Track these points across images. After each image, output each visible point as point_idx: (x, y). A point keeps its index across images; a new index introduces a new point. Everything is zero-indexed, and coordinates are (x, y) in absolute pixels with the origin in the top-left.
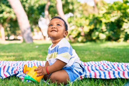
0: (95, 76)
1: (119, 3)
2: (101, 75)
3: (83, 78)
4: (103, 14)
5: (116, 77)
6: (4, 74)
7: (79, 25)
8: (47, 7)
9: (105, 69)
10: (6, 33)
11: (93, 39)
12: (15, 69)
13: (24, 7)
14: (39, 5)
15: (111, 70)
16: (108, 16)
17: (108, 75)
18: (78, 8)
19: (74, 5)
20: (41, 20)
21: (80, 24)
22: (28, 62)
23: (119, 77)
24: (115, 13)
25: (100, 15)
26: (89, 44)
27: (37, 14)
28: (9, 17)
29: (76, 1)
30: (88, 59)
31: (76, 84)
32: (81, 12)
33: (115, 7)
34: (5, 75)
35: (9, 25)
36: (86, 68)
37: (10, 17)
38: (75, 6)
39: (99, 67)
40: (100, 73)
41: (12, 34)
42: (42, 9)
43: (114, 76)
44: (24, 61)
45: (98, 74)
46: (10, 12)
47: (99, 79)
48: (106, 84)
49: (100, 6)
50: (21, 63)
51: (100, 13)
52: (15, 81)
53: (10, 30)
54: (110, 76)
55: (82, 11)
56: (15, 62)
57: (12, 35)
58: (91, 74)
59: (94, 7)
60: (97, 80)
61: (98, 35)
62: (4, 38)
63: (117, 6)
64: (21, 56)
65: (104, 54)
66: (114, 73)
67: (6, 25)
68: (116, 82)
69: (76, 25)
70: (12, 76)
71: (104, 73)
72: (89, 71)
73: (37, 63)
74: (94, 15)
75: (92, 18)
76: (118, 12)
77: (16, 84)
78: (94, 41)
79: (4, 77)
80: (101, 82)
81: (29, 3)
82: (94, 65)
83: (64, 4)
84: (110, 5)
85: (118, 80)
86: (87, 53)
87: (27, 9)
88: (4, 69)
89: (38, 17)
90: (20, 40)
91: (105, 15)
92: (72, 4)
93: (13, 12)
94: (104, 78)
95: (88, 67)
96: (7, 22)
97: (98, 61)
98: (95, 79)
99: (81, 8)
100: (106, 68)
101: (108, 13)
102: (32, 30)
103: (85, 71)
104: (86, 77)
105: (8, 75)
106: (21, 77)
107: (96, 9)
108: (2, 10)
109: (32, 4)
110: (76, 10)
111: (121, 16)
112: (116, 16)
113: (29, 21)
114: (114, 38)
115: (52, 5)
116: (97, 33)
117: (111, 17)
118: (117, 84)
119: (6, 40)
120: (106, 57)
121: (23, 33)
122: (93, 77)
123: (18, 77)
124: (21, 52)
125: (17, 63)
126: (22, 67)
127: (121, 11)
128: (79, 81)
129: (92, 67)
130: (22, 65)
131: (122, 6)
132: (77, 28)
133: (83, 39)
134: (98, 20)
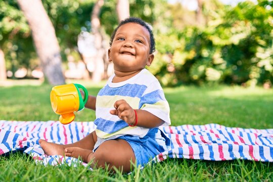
0: (190, 155)
1: (248, 5)
2: (203, 153)
3: (165, 158)
4: (217, 27)
5: (234, 156)
7: (163, 50)
8: (96, 10)
9: (213, 140)
10: (9, 64)
11: (193, 79)
12: (20, 138)
13: (49, 8)
14: (80, 4)
15: (226, 143)
16: (226, 32)
18: (162, 13)
19: (154, 8)
20: (84, 38)
22: (52, 125)
23: (242, 158)
24: (239, 25)
25: (209, 28)
26: (183, 89)
27: (75, 25)
28: (15, 28)
30: (180, 121)
31: (148, 170)
32: (168, 22)
33: (241, 12)
35: (16, 47)
36: (173, 138)
38: (157, 10)
39: (201, 137)
40: (201, 148)
41: (21, 66)
42: (86, 13)
43: (230, 156)
44: (42, 122)
45: (196, 151)
46: (17, 19)
47: (199, 160)
48: (214, 171)
49: (209, 10)
50: (35, 127)
51: (208, 26)
52: (20, 161)
53: (17, 58)
54: (222, 155)
55: (172, 21)
57: (21, 68)
58: (182, 151)
59: (196, 13)
60: (195, 163)
61: (205, 71)
64: (38, 110)
65: (213, 112)
66: (230, 149)
67: (10, 46)
68: (234, 167)
69: (157, 48)
70: (14, 152)
71: (210, 148)
72: (179, 143)
73: (70, 126)
74: (195, 30)
76: (246, 23)
77: (20, 169)
78: (195, 83)
80: (203, 168)
82: (192, 132)
83: (134, 5)
84: (230, 9)
85: (238, 164)
86: (178, 107)
87: (54, 12)
89: (76, 30)
90: (37, 79)
91: (221, 29)
92: (151, 5)
93: (23, 19)
94: (209, 159)
95: (177, 136)
96: (11, 39)
97: (200, 125)
98: (190, 161)
99: (168, 14)
101: (227, 26)
102: (64, 58)
103: (172, 143)
104: (170, 156)
106: (32, 154)
107: (202, 19)
109: (65, 2)
110: (158, 17)
111: (253, 33)
112: (242, 32)
113: (58, 40)
114: (236, 78)
115: (107, 6)
116: (201, 68)
117: (233, 34)
118: (237, 172)
119: (8, 78)
120: (217, 117)
121: (44, 65)
122: (186, 156)
123: (27, 155)
124: (38, 104)
125: (27, 125)
126: (38, 134)
127: (253, 22)
128: (156, 164)
129: (187, 135)
130: (39, 130)
131: (256, 11)
132: (159, 55)
133: (172, 79)
134: (204, 40)
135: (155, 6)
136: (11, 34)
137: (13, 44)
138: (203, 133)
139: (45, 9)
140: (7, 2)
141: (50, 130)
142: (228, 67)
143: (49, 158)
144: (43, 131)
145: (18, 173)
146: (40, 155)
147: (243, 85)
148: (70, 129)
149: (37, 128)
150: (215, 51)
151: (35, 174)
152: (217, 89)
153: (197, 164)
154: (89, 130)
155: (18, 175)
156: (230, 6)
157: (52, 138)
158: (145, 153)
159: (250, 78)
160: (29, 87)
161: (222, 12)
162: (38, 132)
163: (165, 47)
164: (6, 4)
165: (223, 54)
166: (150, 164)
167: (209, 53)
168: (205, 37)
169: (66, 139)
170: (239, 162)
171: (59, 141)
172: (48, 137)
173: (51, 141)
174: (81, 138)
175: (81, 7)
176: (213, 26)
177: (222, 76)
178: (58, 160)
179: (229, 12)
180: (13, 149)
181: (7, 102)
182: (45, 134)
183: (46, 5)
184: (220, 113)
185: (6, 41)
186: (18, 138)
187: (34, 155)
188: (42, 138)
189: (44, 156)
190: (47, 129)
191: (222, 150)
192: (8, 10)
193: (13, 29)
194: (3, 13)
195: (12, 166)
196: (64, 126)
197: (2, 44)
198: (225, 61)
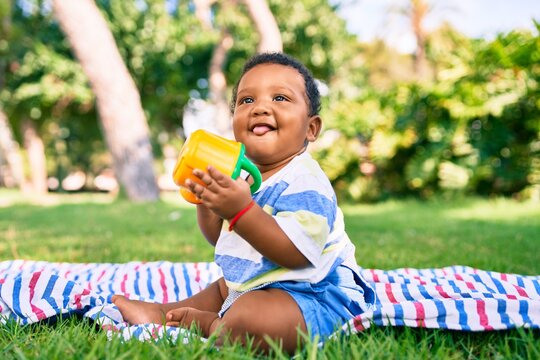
0: (417, 320)
1: (519, 38)
2: (445, 315)
3: (367, 325)
4: (457, 84)
5: (511, 322)
6: (32, 306)
7: (351, 130)
8: (219, 58)
9: (462, 292)
10: (52, 165)
11: (412, 186)
12: (77, 290)
13: (128, 56)
14: (187, 47)
15: (491, 296)
16: (476, 91)
17: (478, 317)
18: (347, 59)
19: (331, 49)
20: (194, 111)
21: (357, 126)
22: (137, 268)
23: (527, 325)
24: (502, 78)
25: (440, 85)
26: (392, 207)
27: (178, 87)
28: (65, 96)
29: (341, 33)
30: (391, 262)
31: (334, 348)
32: (359, 77)
33: (504, 53)
34: (34, 309)
35: (64, 132)
36: (380, 291)
37: (67, 99)
38: (337, 55)
39: (439, 287)
40: (439, 305)
41: (76, 168)
42: (198, 63)
43: (503, 322)
44: (117, 265)
45: (431, 310)
46: (69, 78)
47: (436, 329)
48: (470, 352)
49: (441, 51)
50: (104, 273)
51: (439, 81)
52: (78, 331)
53: (69, 151)
54: (484, 320)
55: (367, 74)
56: (80, 269)
57: (74, 171)
58: (402, 311)
59: (414, 58)
60: (428, 335)
61: (436, 170)
62: (41, 182)
63: (512, 49)
64: (108, 246)
65: (457, 246)
66: (502, 308)
67: (54, 129)
68: (511, 343)
69: (339, 127)
70: (66, 316)
71: (460, 306)
72: (393, 300)
73: (172, 270)
74: (414, 89)
75: (408, 100)
76: (516, 73)
77: (78, 345)
78: (416, 194)
79: (33, 318)
80: (447, 345)
81: (148, 40)
82: (416, 278)
83: (292, 44)
84: (484, 46)
85: (519, 336)
86: (384, 239)
87: (137, 62)
88: (32, 286)
89: (180, 97)
90: (105, 192)
91: (466, 86)
92: (325, 43)
93: (81, 78)
94: (459, 327)
95: (388, 287)
96: (57, 117)
97: (433, 267)
98: (419, 332)
99: (359, 61)
100: (465, 290)
101: (478, 80)
102: (158, 152)
103: (378, 301)
104: (378, 322)
105: (50, 312)
106: (101, 319)
107: (425, 67)
108: (38, 68)
109: (160, 44)
110: (339, 67)
111: (530, 94)
112: (508, 90)
113: (145, 114)
114: (501, 183)
115: (240, 49)
116: (429, 165)
117: (490, 95)
118: (519, 354)
119: (50, 190)
120: (467, 255)
121: (120, 163)
122: (410, 322)
123: (91, 321)
124: (109, 235)
125: (88, 271)
126: (110, 286)
127: (530, 70)
128: (348, 338)
129: (408, 285)
130: (112, 279)
131: (536, 49)
132: (343, 141)
133: (370, 188)
134: (433, 108)
135: (334, 47)
136: (57, 107)
137: (62, 124)
138: (440, 281)
139: (123, 56)
140: (51, 47)
141: (134, 278)
142: (482, 162)
143: (133, 329)
144: (119, 279)
145: (74, 351)
146: (117, 323)
147: (515, 197)
148: (173, 276)
149: (108, 275)
150: (455, 130)
151: (107, 352)
152: (461, 205)
153: (433, 338)
154: (210, 278)
155: (75, 355)
156: (483, 40)
157: (137, 292)
159: (531, 182)
160: (89, 206)
161: (467, 53)
162: (110, 282)
163: (357, 123)
164: (49, 50)
165: (470, 136)
166: (335, 336)
167: (443, 133)
168: (434, 103)
169: (165, 295)
170: (523, 334)
171: (151, 298)
172: (130, 288)
173: (137, 298)
174: (195, 291)
175: (189, 52)
176: (448, 80)
177: (470, 179)
178: (151, 331)
179: (480, 52)
180: (64, 311)
181: (49, 231)
182: (123, 285)
183: (123, 50)
184: (471, 248)
185: (47, 121)
186: (73, 290)
187: (105, 322)
189: (124, 324)
190: (128, 277)
191: (484, 309)
192: (52, 62)
193: (61, 96)
194: (44, 67)
195: (62, 339)
196: (160, 271)
197: (39, 126)
198: (476, 150)
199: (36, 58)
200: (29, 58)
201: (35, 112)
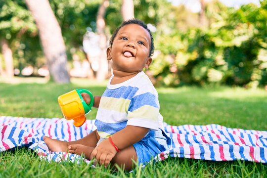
0: (190, 155)
1: (251, 8)
2: (204, 153)
3: (166, 157)
4: (219, 30)
5: (235, 157)
6: (3, 143)
7: (166, 51)
8: (102, 11)
9: (214, 140)
10: (16, 62)
11: (195, 79)
12: (26, 134)
13: (56, 8)
14: (86, 5)
15: (227, 143)
16: (228, 34)
17: (219, 154)
18: (165, 15)
19: (158, 9)
20: (89, 38)
21: (169, 49)
22: (56, 122)
23: (242, 159)
24: (242, 28)
25: (211, 30)
26: (184, 90)
27: (81, 25)
28: (23, 27)
29: (163, 1)
30: (181, 121)
31: (150, 169)
32: (172, 24)
33: (244, 15)
34: (4, 144)
35: (23, 46)
36: (174, 138)
37: (24, 29)
38: (161, 12)
39: (203, 137)
40: (202, 148)
41: (29, 64)
42: (91, 14)
43: (231, 157)
44: (47, 119)
45: (197, 151)
46: (25, 19)
47: (199, 160)
48: (215, 171)
49: (212, 13)
50: (40, 123)
51: (211, 28)
52: (25, 156)
53: (25, 56)
54: (222, 156)
55: (175, 22)
57: (28, 66)
58: (183, 150)
59: (199, 15)
60: (196, 162)
61: (207, 72)
63: (247, 14)
64: (43, 108)
65: (214, 112)
66: (231, 150)
67: (17, 44)
68: (234, 167)
69: (160, 49)
70: (20, 148)
71: (211, 148)
72: (180, 143)
74: (198, 31)
75: (195, 37)
76: (249, 25)
77: (25, 164)
78: (197, 84)
79: (3, 149)
80: (204, 167)
81: (66, 1)
82: (193, 131)
83: (138, 6)
84: (233, 12)
85: (238, 165)
86: (180, 107)
87: (60, 12)
88: (3, 132)
89: (82, 30)
90: (43, 77)
91: (224, 31)
92: (155, 6)
93: (31, 19)
94: (210, 159)
95: (179, 136)
96: (19, 38)
97: (201, 125)
98: (191, 161)
99: (172, 16)
100: (216, 139)
101: (229, 28)
102: (70, 57)
103: (173, 143)
104: (171, 156)
105: (12, 146)
106: (37, 150)
107: (205, 21)
108: (9, 13)
109: (72, 3)
111: (255, 36)
112: (244, 34)
113: (64, 39)
114: (238, 79)
115: (112, 7)
116: (204, 69)
117: (235, 36)
118: (238, 173)
119: (15, 75)
120: (219, 118)
121: (50, 64)
122: (187, 156)
123: (32, 151)
124: (44, 101)
125: (32, 122)
126: (43, 131)
127: (255, 24)
128: (157, 163)
129: (188, 135)
130: (44, 127)
131: (259, 14)
132: (162, 56)
133: (174, 79)
134: (207, 41)
136: (19, 33)
137: (21, 42)
138: (204, 134)
139: (52, 9)
140: (16, 2)
141: (55, 127)
142: (229, 69)
143: (53, 155)
144: (47, 127)
145: (23, 168)
146: (45, 151)
147: (245, 87)
148: (74, 127)
149: (42, 124)
150: (217, 53)
151: (39, 170)
152: (218, 90)
153: (198, 164)
154: (92, 128)
155: (23, 170)
156: (234, 8)
157: (56, 135)
158: (147, 152)
159: (252, 79)
160: (35, 85)
161: (225, 15)
162: (43, 129)
163: (169, 47)
164: (15, 4)
165: (225, 56)
166: (151, 162)
167: (211, 54)
168: (208, 39)
169: (70, 136)
170: (240, 163)
171: (63, 138)
172: (53, 134)
174: (85, 135)
175: (87, 7)
176: (216, 28)
177: (223, 77)
178: (61, 157)
180: (19, 145)
181: (14, 98)
182: (49, 130)
183: (53, 5)
184: (221, 114)
185: (14, 40)
186: (24, 134)
187: (39, 151)
188: (47, 135)
189: (48, 152)
190: (52, 126)
191: (223, 150)
192: (16, 10)
193: (21, 28)
194: (12, 13)
195: (17, 162)
196: (68, 124)
197: (10, 43)
198: (227, 63)
199: (8, 8)
200: (5, 7)
201: (8, 36)
